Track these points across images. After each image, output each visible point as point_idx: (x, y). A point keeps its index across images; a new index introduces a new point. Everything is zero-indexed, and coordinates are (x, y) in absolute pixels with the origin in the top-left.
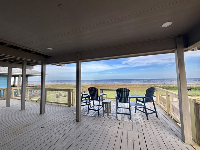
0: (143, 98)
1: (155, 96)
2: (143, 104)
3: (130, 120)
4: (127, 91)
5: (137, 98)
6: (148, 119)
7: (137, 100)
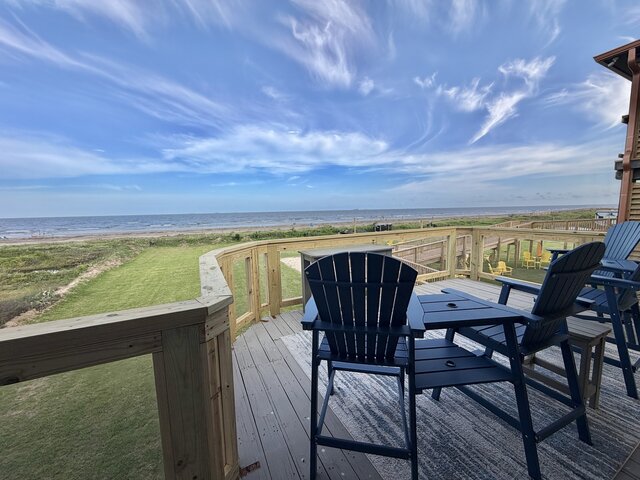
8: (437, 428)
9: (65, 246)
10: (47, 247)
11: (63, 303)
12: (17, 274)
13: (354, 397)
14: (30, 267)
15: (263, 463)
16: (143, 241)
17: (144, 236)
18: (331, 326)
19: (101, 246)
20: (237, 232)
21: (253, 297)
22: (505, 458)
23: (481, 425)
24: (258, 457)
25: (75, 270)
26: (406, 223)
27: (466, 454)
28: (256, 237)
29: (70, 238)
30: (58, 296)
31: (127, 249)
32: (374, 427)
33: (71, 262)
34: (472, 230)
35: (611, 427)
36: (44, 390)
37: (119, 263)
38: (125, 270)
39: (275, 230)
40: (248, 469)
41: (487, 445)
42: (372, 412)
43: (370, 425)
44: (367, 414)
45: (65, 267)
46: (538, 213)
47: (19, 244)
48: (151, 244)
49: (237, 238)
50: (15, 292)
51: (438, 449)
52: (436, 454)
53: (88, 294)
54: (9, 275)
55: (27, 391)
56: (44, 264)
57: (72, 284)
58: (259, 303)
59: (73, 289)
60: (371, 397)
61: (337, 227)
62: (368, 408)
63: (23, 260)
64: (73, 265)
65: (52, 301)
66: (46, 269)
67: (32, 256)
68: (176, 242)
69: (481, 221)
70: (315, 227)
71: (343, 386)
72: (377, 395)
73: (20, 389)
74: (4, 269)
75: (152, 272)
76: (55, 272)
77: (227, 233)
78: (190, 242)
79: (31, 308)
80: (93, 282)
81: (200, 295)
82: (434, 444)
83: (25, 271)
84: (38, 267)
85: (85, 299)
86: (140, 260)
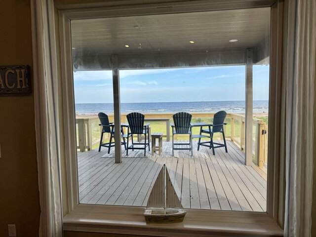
0: (209, 126)
1: (225, 124)
2: (209, 135)
3: (192, 156)
4: (188, 117)
5: (201, 126)
6: (214, 154)
7: (202, 131)
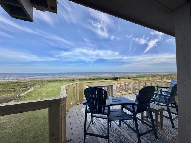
8: (118, 133)
9: (24, 81)
10: (20, 82)
11: (22, 98)
12: (11, 89)
13: (98, 125)
14: (14, 88)
15: (72, 140)
16: (46, 81)
17: (47, 79)
18: (89, 104)
19: (35, 82)
20: (74, 78)
21: (75, 97)
22: (134, 141)
23: (130, 133)
24: (71, 138)
25: (27, 89)
26: (124, 76)
27: (124, 140)
28: (79, 80)
29: (26, 79)
30: (21, 96)
31: (42, 83)
32: (102, 132)
33: (26, 86)
34: (138, 80)
35: (165, 135)
36: (15, 124)
37: (39, 87)
38: (41, 89)
39: (85, 78)
40: (68, 141)
41: (130, 138)
42: (102, 129)
43: (101, 132)
44: (101, 129)
45: (24, 88)
46: (165, 74)
47: (12, 81)
48: (49, 81)
49: (74, 80)
50: (10, 95)
51: (117, 138)
52: (116, 140)
53: (30, 96)
54: (9, 90)
55: (10, 124)
56: (18, 87)
57: (25, 93)
58: (76, 99)
59: (26, 94)
60: (103, 125)
61: (103, 77)
62: (101, 128)
63: (13, 85)
64: (26, 87)
65: (19, 98)
66: (19, 88)
67: (15, 84)
68: (56, 81)
69: (147, 76)
70: (97, 77)
71: (96, 122)
72: (104, 125)
73: (8, 124)
74: (7, 88)
75: (49, 90)
76: (21, 89)
77: (71, 78)
78: (60, 81)
79: (14, 100)
80: (31, 92)
81: (60, 96)
82: (116, 137)
83: (13, 89)
84: (16, 87)
85: (29, 97)
86: (45, 86)
